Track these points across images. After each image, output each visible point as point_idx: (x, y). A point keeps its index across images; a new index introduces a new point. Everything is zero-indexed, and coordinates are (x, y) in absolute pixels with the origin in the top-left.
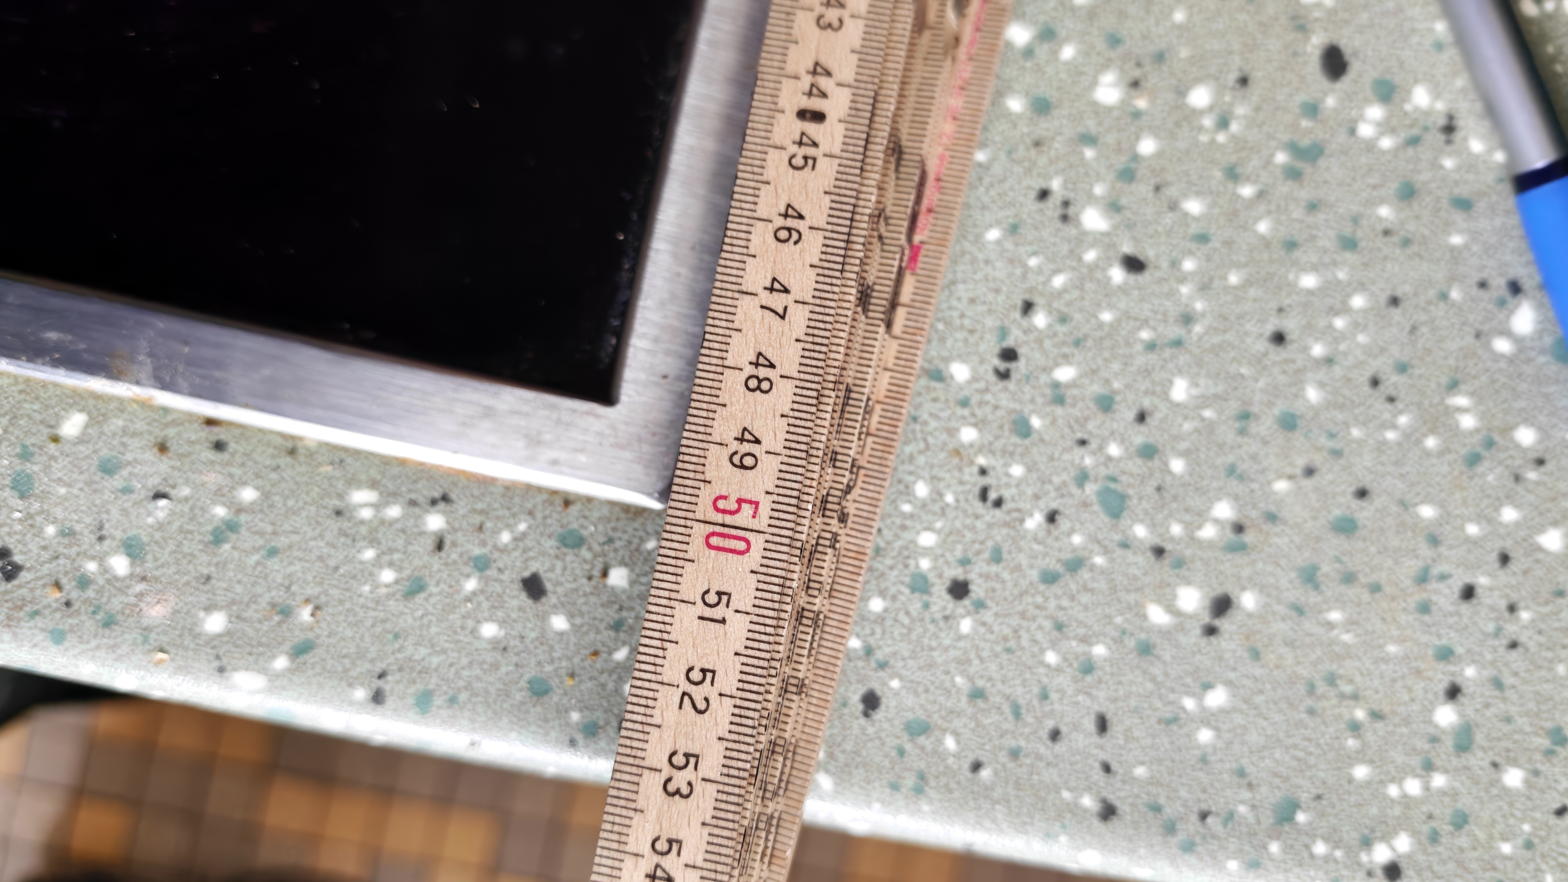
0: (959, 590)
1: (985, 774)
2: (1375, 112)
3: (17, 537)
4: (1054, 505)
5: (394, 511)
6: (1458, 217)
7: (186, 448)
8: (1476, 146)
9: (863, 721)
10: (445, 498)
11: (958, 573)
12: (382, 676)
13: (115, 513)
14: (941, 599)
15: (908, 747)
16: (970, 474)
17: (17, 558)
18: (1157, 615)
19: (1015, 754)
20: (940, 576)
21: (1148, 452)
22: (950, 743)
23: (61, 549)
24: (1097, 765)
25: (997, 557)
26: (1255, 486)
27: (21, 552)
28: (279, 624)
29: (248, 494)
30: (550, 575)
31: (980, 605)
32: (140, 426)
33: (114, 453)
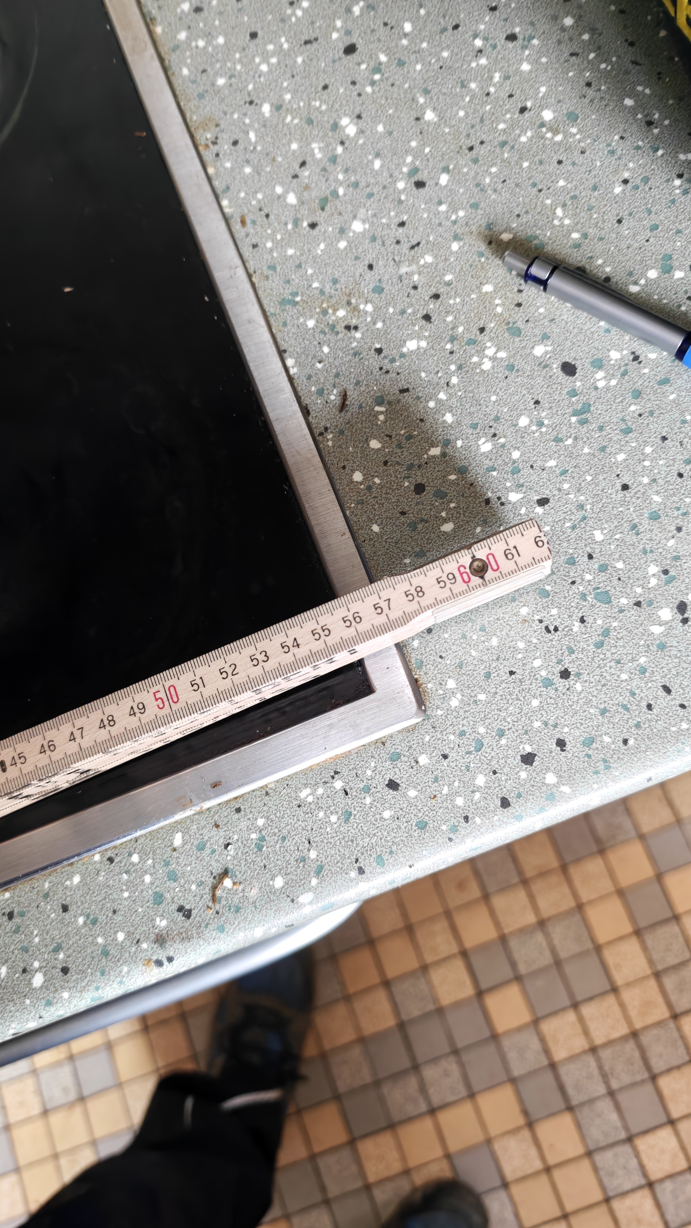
0: (565, 674)
1: (631, 742)
2: (600, 374)
3: (183, 898)
4: (580, 615)
5: (320, 791)
6: (666, 388)
7: (226, 820)
8: (653, 356)
9: (563, 754)
10: (336, 773)
11: (560, 668)
12: (357, 861)
13: (213, 863)
14: (561, 683)
15: (590, 752)
16: (536, 626)
17: (187, 907)
18: (657, 630)
19: (638, 726)
20: (554, 674)
21: (603, 568)
22: (607, 739)
23: (202, 892)
24: (678, 708)
25: (571, 651)
26: (660, 550)
27: (187, 904)
28: (303, 867)
29: (261, 822)
30: (395, 777)
31: (578, 675)
32: (203, 823)
33: (199, 841)
